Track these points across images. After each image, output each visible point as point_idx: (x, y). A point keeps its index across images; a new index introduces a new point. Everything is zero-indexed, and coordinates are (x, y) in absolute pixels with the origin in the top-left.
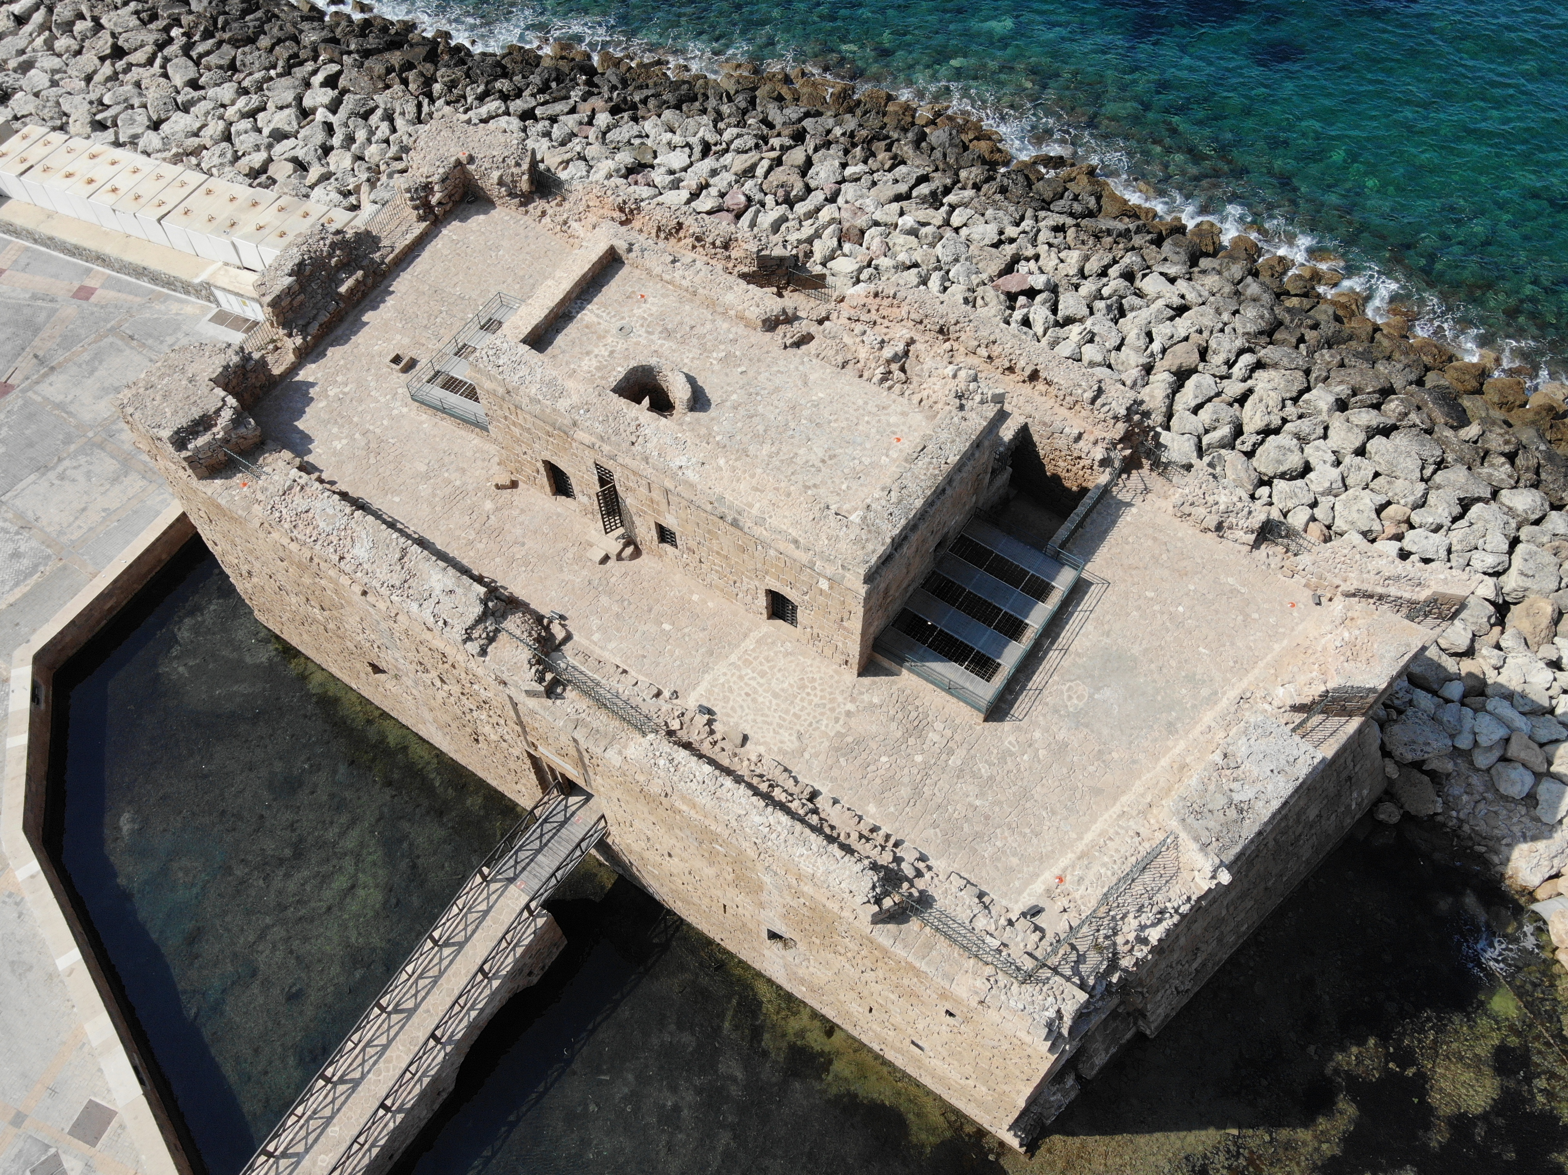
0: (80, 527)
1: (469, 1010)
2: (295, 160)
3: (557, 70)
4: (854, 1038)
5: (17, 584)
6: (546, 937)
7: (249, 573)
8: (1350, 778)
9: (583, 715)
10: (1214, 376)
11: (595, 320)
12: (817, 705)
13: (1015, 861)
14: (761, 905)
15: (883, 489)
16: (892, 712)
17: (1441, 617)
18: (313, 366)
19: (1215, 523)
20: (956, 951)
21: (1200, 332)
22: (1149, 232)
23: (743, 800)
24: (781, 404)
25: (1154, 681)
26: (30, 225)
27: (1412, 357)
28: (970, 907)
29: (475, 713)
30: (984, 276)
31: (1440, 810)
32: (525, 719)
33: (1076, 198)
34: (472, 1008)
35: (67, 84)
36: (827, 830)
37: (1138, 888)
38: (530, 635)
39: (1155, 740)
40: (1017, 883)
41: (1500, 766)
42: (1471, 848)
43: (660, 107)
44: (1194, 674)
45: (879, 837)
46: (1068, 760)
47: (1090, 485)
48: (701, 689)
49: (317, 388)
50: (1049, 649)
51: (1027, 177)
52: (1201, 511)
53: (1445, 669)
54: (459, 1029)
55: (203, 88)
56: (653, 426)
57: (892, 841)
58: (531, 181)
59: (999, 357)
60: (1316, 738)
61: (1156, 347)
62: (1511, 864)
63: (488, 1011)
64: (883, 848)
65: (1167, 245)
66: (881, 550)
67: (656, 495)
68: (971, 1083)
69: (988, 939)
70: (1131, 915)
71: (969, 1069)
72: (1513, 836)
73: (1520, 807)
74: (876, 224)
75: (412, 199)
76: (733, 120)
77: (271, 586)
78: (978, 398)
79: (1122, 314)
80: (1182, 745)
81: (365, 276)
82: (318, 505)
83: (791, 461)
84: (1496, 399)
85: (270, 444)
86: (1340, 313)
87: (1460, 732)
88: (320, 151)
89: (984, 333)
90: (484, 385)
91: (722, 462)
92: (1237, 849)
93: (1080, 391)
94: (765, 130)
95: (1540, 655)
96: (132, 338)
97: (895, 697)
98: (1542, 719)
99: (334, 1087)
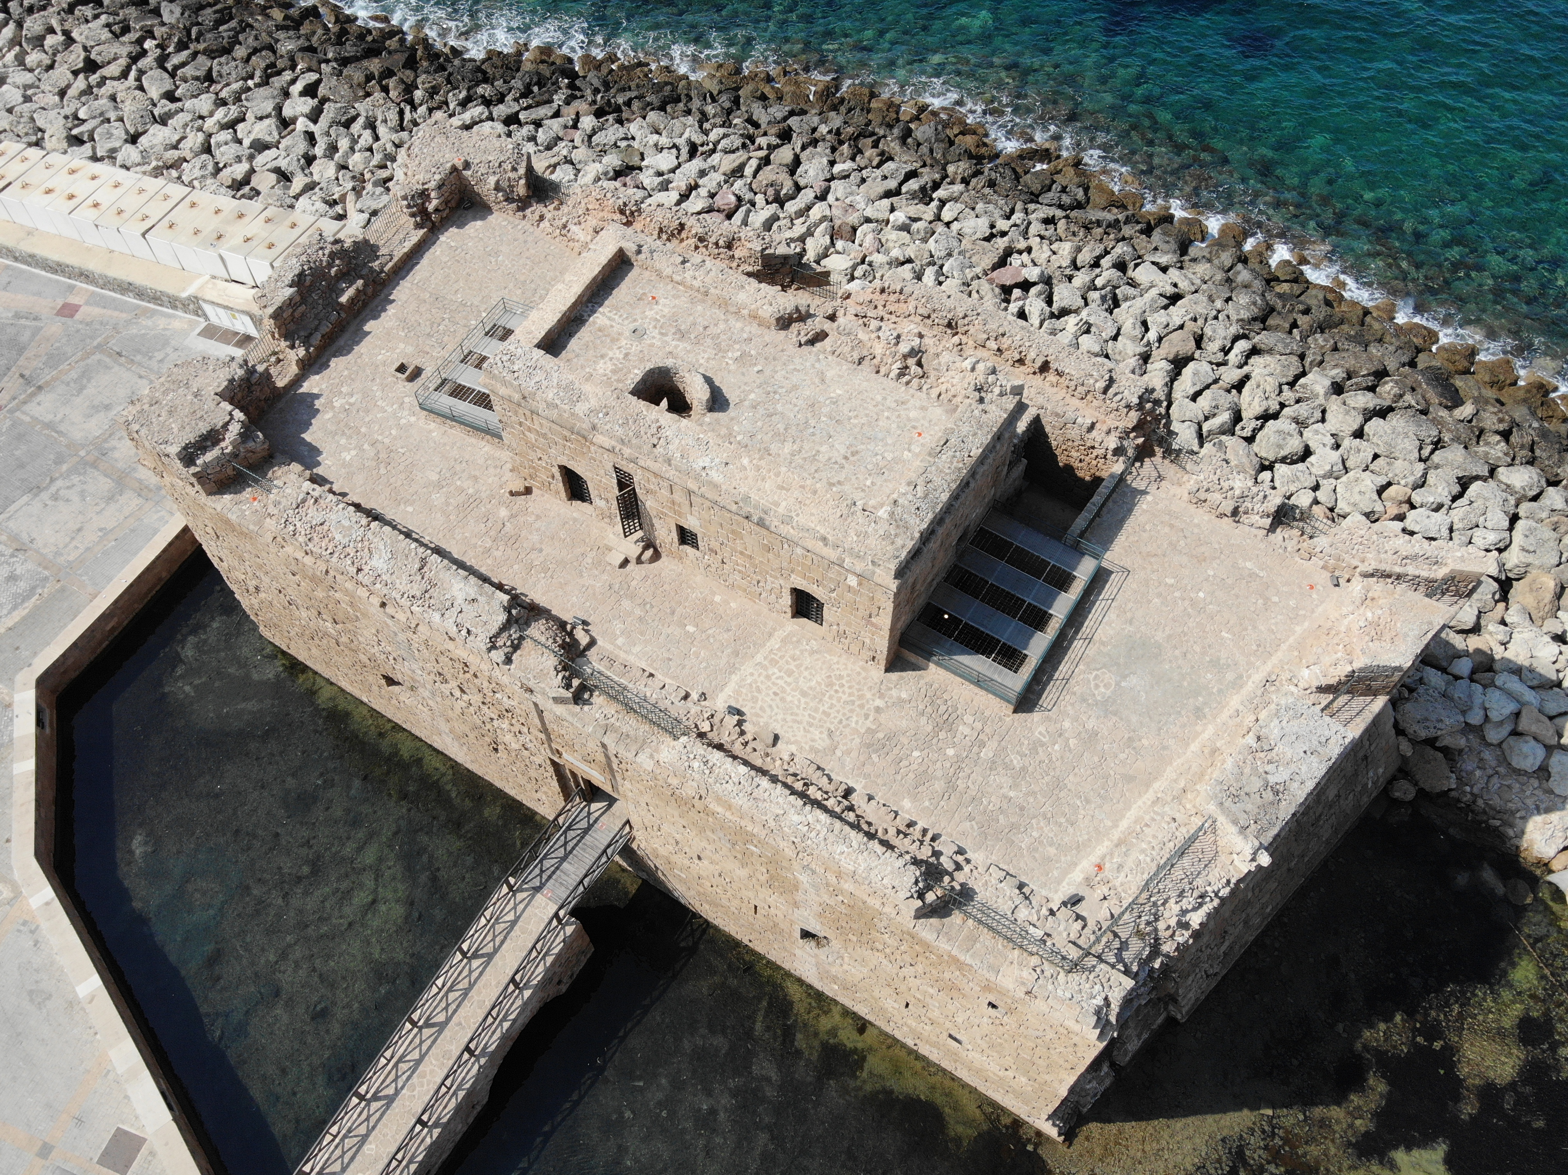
0: (76, 547)
1: (502, 1021)
2: (278, 171)
3: (538, 74)
4: (886, 1034)
5: (15, 608)
6: (575, 945)
7: (257, 588)
8: (1366, 757)
9: (612, 720)
10: (1211, 363)
11: (608, 322)
12: (846, 702)
13: (1052, 851)
14: (796, 905)
15: (909, 484)
16: (921, 707)
17: (1459, 594)
18: (317, 377)
19: (1231, 508)
20: (1000, 942)
21: (1195, 320)
22: (1138, 222)
23: (780, 800)
24: (800, 402)
25: (1179, 667)
26: (10, 244)
27: (1403, 339)
28: (1011, 898)
29: (495, 723)
30: (978, 270)
31: (1453, 786)
32: (550, 726)
33: (1064, 190)
34: (504, 1019)
35: (40, 99)
36: (865, 827)
37: (1177, 873)
38: (555, 642)
39: (1183, 726)
40: (1056, 873)
41: (1512, 740)
42: (1486, 822)
43: (644, 109)
44: (1219, 659)
45: (916, 832)
46: (1099, 748)
47: (1104, 474)
48: (729, 690)
49: (322, 400)
50: (1073, 638)
51: (1014, 170)
52: (1216, 497)
53: (1454, 647)
54: (492, 1041)
55: (179, 100)
56: (674, 427)
57: (929, 835)
58: (528, 185)
59: (1008, 349)
60: (1342, 718)
61: (1152, 335)
62: (1526, 837)
63: (520, 1022)
64: (922, 842)
65: (1157, 234)
66: (910, 544)
67: (679, 497)
68: (1010, 1074)
69: (1031, 930)
70: (1172, 901)
71: (1009, 1061)
72: (1527, 809)
73: (1532, 780)
74: (868, 220)
75: (409, 206)
76: (719, 121)
77: (279, 601)
78: (997, 390)
79: (1116, 304)
80: (1210, 730)
81: (365, 285)
82: (333, 517)
83: (814, 458)
84: (1487, 379)
85: (279, 457)
86: (1330, 297)
87: (1471, 708)
88: (302, 161)
89: (992, 326)
90: (499, 391)
91: (745, 461)
92: (1275, 831)
93: (1092, 381)
94: (751, 130)
95: (1545, 629)
96: (119, 354)
97: (923, 691)
98: (1550, 692)
99: (368, 1105)
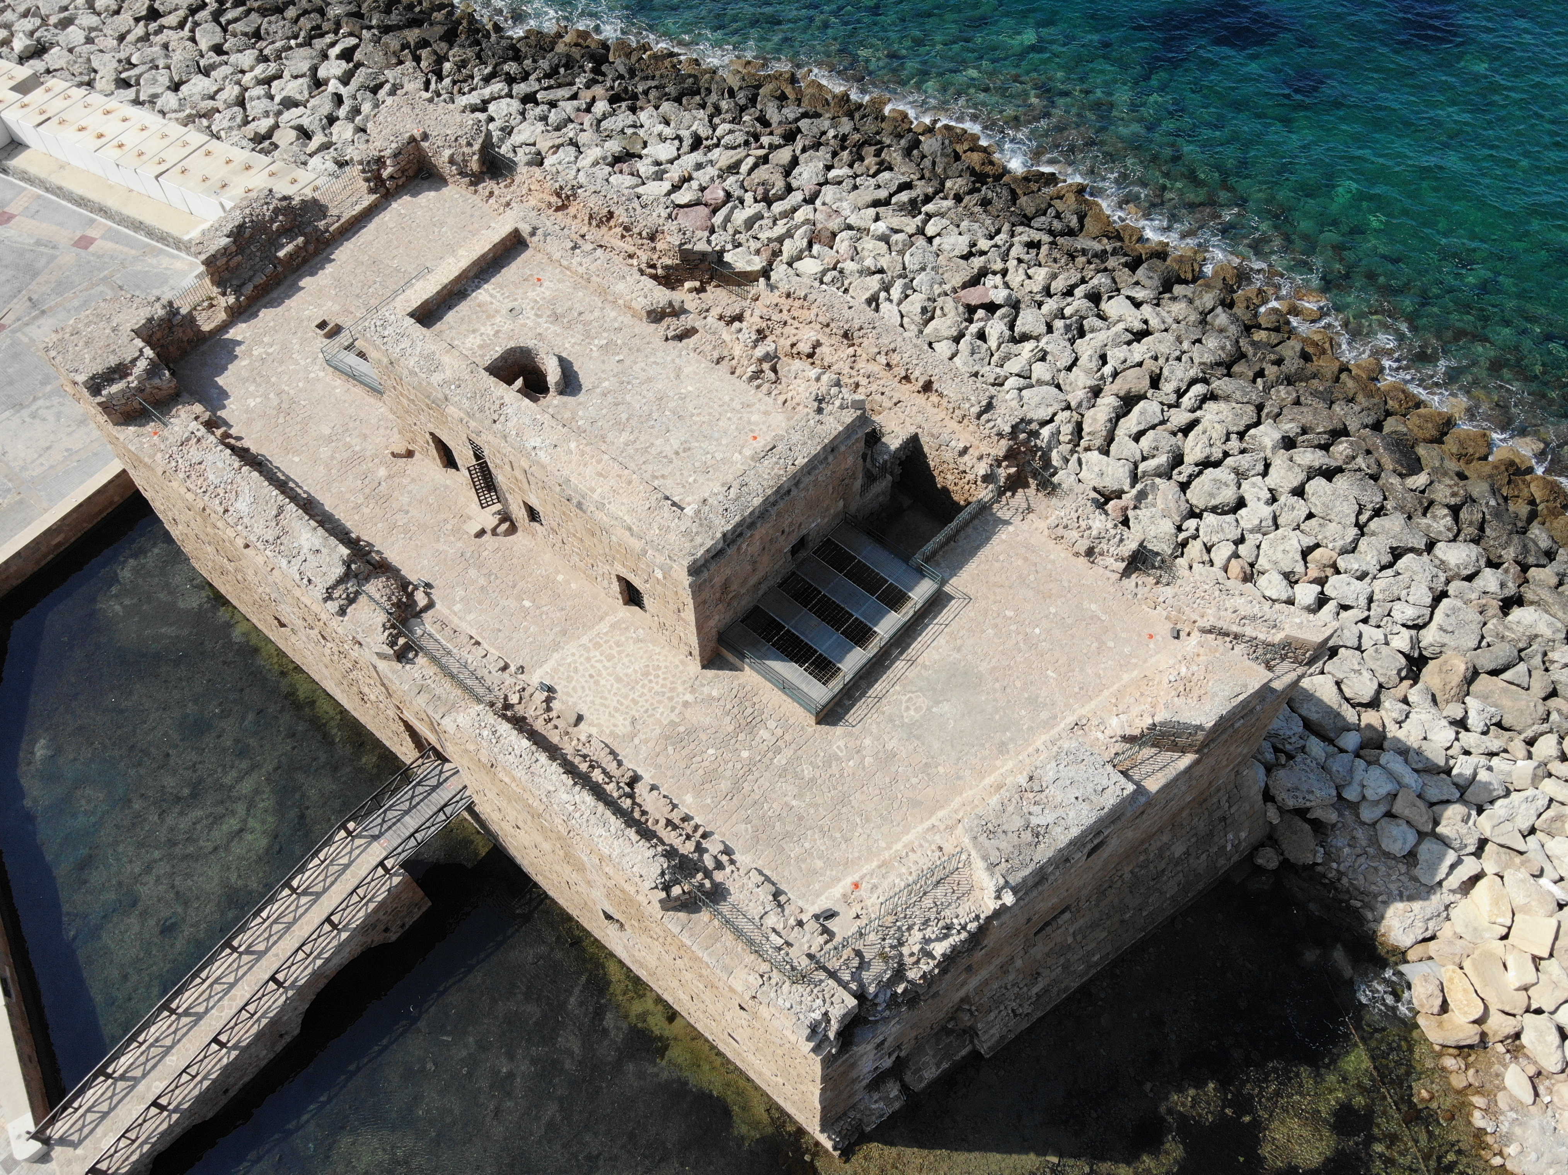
0: (42, 464)
1: (316, 958)
2: (300, 128)
3: (568, 56)
8: (1224, 819)
9: (429, 682)
10: (1162, 403)
11: (489, 299)
12: (657, 693)
13: (819, 864)
14: (590, 885)
15: (723, 485)
16: (729, 707)
18: (244, 325)
19: (1085, 547)
20: (740, 946)
21: (1156, 358)
22: (1125, 255)
24: (650, 395)
25: (996, 700)
26: (42, 175)
27: (1376, 400)
28: (763, 903)
29: (354, 673)
30: (947, 287)
31: (1319, 861)
32: (385, 681)
33: (1058, 216)
34: (318, 957)
35: (101, 42)
36: (637, 815)
37: (927, 902)
38: (389, 599)
39: (984, 758)
41: (1384, 822)
42: (1347, 902)
44: (1037, 697)
45: (688, 827)
46: (893, 769)
47: (973, 500)
48: (547, 667)
49: (243, 347)
50: (897, 658)
51: (1013, 192)
52: (1075, 534)
53: (1344, 719)
54: (301, 974)
55: (227, 53)
56: (515, 406)
57: (700, 831)
58: (483, 161)
59: (897, 365)
60: (1144, 771)
61: (1107, 370)
62: (1385, 922)
63: (334, 961)
64: (688, 837)
65: (1142, 270)
66: (709, 543)
67: (518, 473)
68: (780, 1081)
70: (916, 928)
71: (774, 1067)
72: (1390, 894)
73: (1399, 865)
74: (850, 227)
75: (364, 171)
76: (729, 116)
77: (191, 535)
78: (838, 403)
79: (1082, 334)
81: (306, 243)
82: (210, 458)
83: (646, 450)
84: (1454, 450)
85: (186, 396)
86: (1310, 350)
87: (1350, 784)
88: (325, 121)
89: (885, 340)
90: (372, 354)
91: (573, 445)
92: (1026, 872)
93: (967, 405)
94: (759, 128)
97: (734, 691)
98: (1435, 778)
99: (178, 1019)
